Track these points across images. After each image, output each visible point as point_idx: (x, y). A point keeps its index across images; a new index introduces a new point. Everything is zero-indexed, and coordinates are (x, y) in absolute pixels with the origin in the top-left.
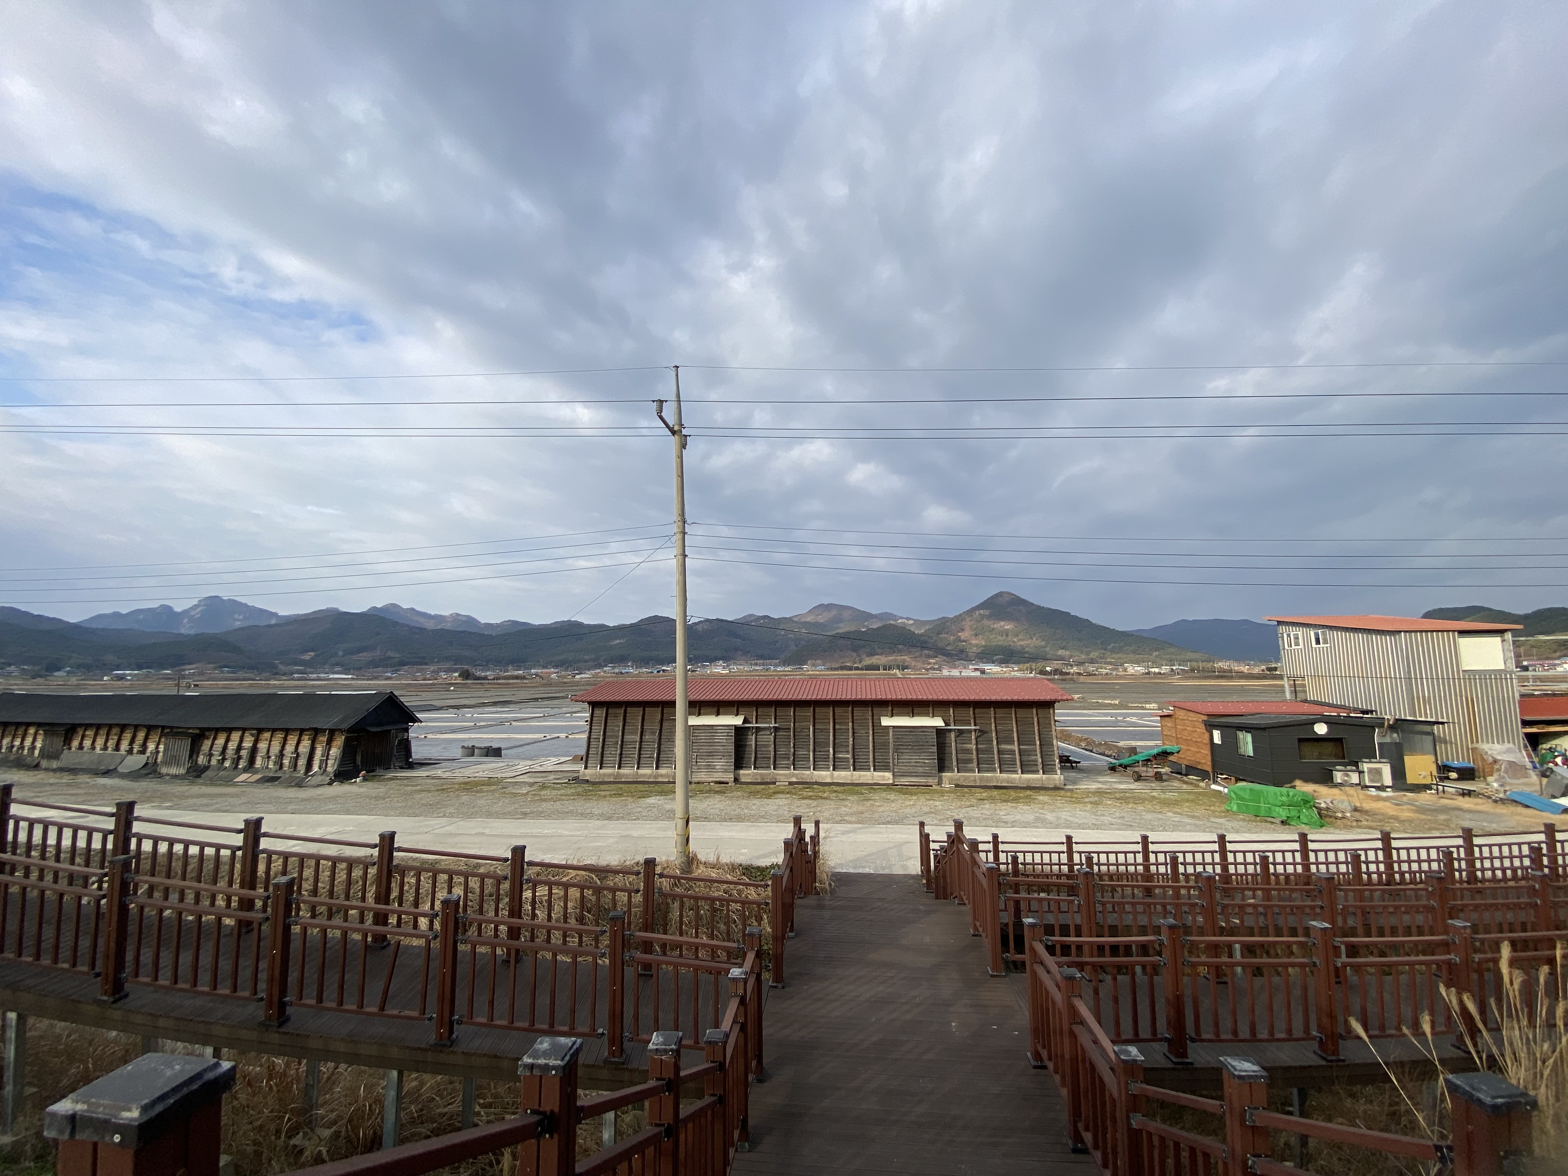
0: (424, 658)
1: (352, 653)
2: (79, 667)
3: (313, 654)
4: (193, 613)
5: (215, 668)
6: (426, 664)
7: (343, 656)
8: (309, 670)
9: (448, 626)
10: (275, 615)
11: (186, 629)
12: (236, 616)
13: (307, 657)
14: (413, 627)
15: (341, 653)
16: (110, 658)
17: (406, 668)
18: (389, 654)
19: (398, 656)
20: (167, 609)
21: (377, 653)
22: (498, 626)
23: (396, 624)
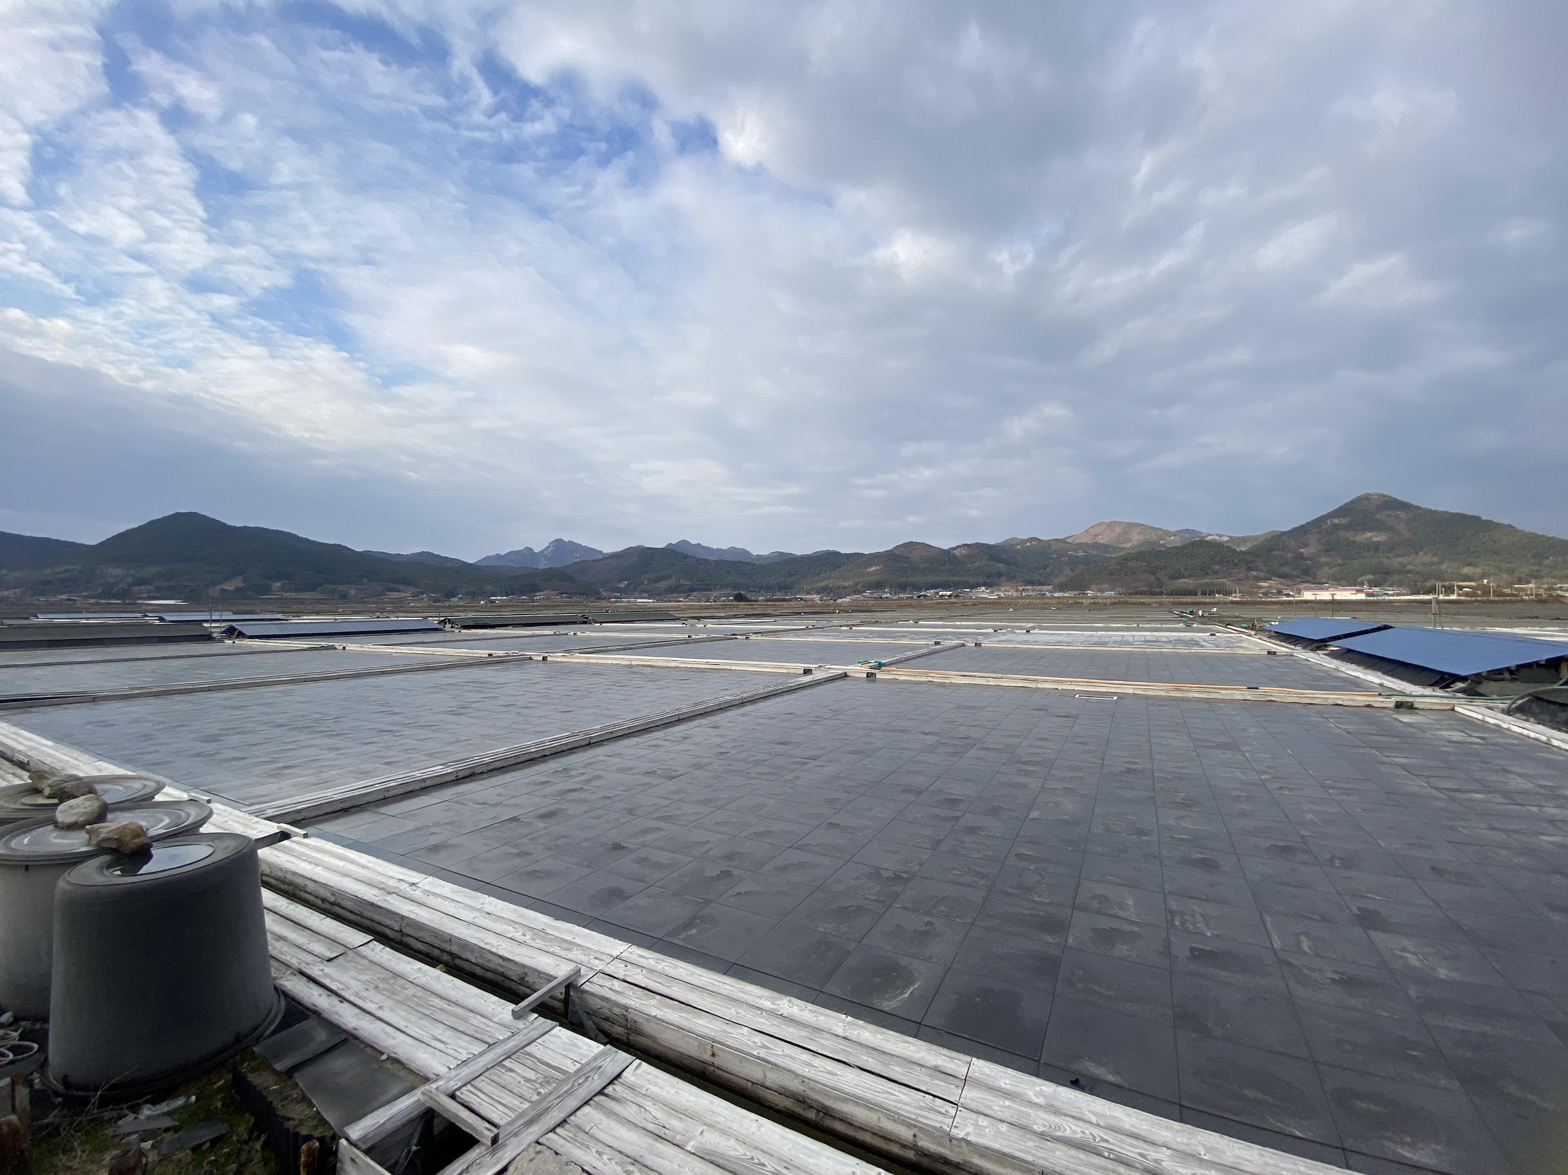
0: (708, 585)
1: (654, 582)
2: (468, 594)
3: (626, 583)
4: (546, 553)
5: (557, 595)
6: (711, 590)
7: (648, 584)
8: (623, 596)
9: (727, 558)
10: (601, 552)
11: (542, 565)
12: (575, 554)
13: (622, 585)
14: (700, 558)
15: (646, 582)
16: (488, 587)
17: (695, 594)
18: (682, 582)
19: (688, 583)
20: (529, 550)
21: (672, 582)
22: (767, 557)
23: (686, 556)
